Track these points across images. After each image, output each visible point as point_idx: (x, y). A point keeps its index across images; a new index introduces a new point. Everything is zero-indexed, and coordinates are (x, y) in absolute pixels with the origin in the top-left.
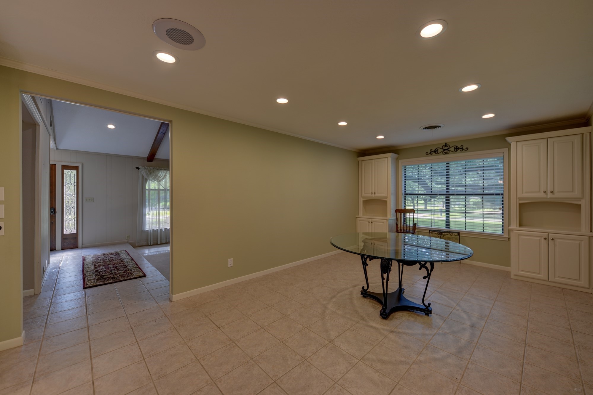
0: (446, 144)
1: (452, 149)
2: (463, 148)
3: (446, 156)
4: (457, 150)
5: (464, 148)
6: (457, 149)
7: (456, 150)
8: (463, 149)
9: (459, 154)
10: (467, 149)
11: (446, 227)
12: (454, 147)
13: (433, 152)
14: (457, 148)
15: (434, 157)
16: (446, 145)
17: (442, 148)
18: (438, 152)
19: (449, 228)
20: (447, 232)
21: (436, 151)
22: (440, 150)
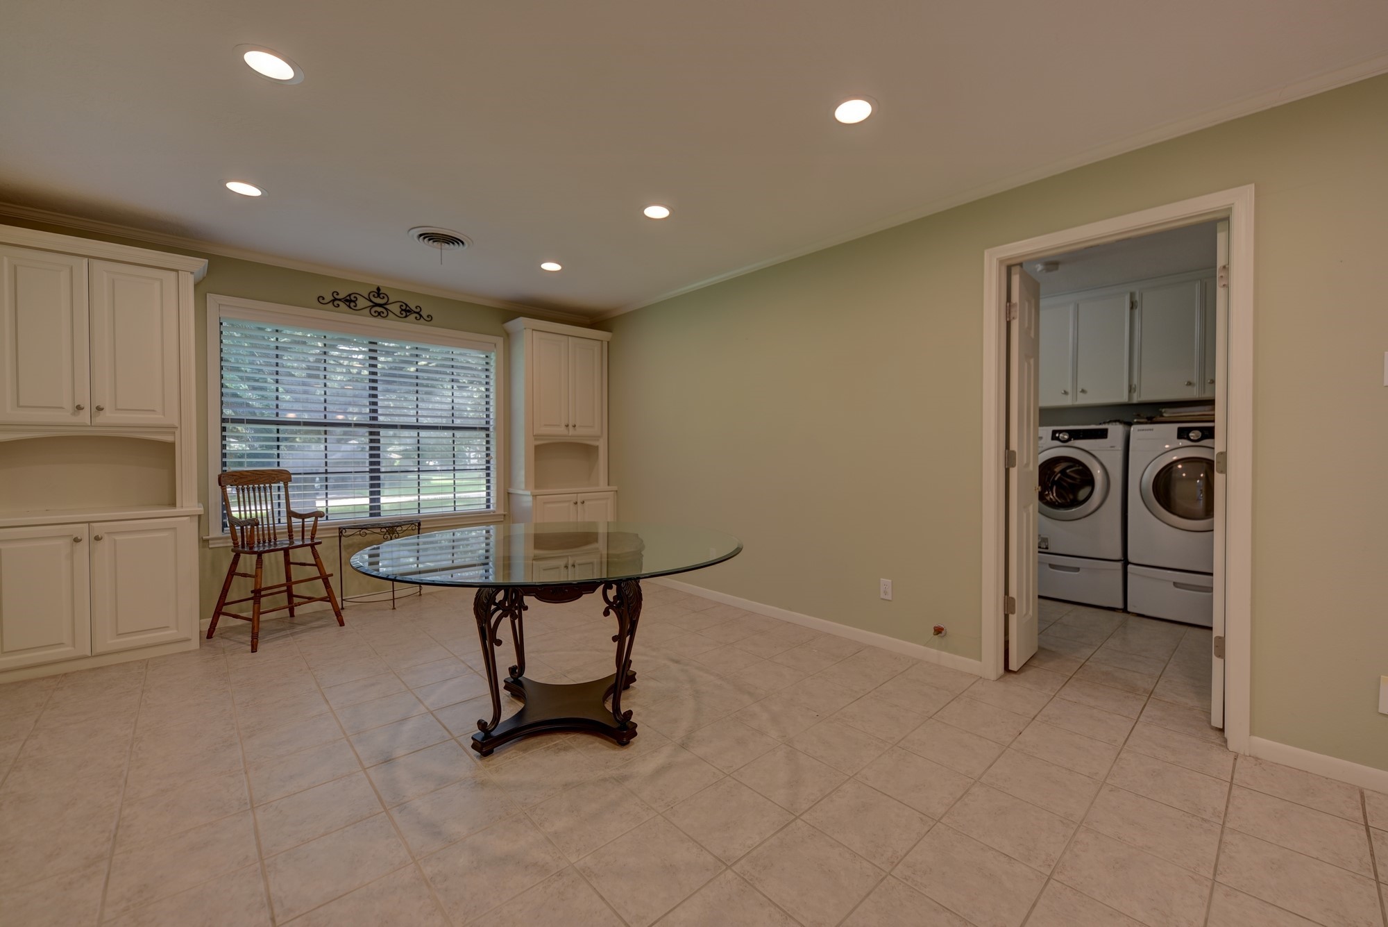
0: (379, 289)
1: (395, 308)
2: (421, 313)
3: (379, 321)
4: (408, 314)
5: (424, 314)
6: (406, 311)
7: (404, 315)
8: (421, 316)
9: (409, 325)
10: (430, 319)
11: (371, 515)
12: (401, 304)
13: (340, 300)
14: (408, 308)
15: (343, 315)
16: (378, 292)
17: (368, 298)
18: (356, 306)
19: (379, 515)
20: (374, 526)
21: (350, 301)
22: (362, 302)
